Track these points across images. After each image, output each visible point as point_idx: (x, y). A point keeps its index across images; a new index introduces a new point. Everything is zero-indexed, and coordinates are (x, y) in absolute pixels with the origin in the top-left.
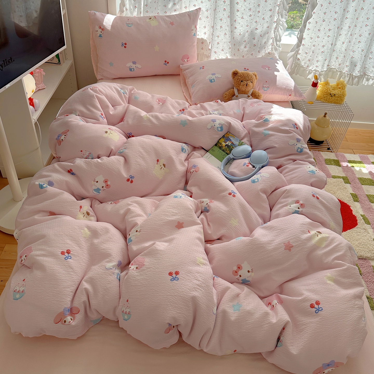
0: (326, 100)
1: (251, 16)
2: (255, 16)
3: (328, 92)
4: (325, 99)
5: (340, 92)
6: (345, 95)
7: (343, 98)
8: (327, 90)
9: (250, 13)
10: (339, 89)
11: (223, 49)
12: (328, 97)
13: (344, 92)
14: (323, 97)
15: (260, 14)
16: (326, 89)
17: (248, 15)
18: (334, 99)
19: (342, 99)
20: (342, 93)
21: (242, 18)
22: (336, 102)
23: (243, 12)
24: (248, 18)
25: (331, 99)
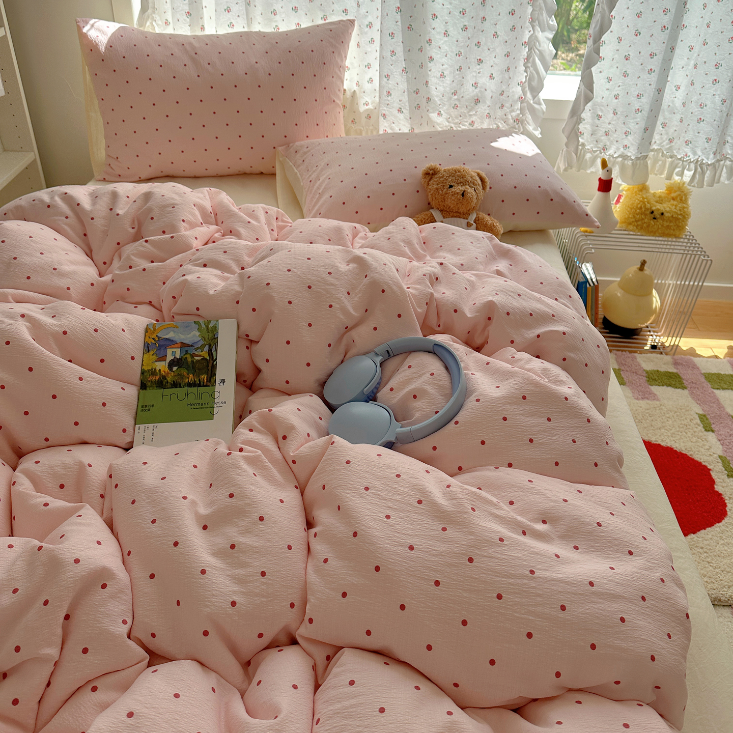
0: (642, 228)
1: (467, 28)
2: (475, 30)
3: (645, 206)
4: (638, 225)
5: (674, 207)
6: (687, 215)
7: (683, 221)
8: (641, 203)
9: (463, 22)
10: (672, 201)
11: (400, 106)
12: (646, 220)
13: (684, 208)
14: (633, 220)
15: (487, 24)
16: (641, 201)
17: (458, 26)
18: (660, 226)
19: (680, 224)
20: (680, 210)
21: (446, 34)
22: (667, 232)
23: (447, 18)
24: (459, 33)
25: (654, 226)
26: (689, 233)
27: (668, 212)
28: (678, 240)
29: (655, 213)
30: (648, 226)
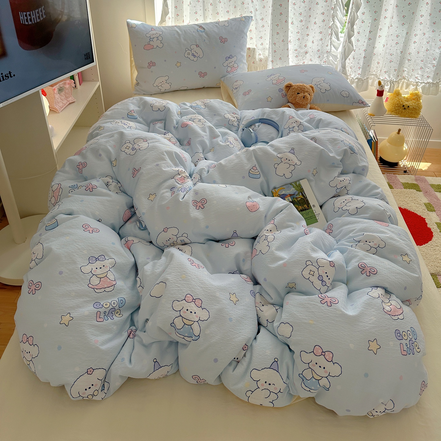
1: (302, 21)
3: (400, 103)
4: (397, 112)
5: (414, 103)
6: (421, 107)
7: (419, 110)
8: (398, 102)
9: (300, 18)
10: (413, 100)
12: (401, 110)
13: (419, 104)
14: (394, 109)
19: (417, 112)
20: (417, 105)
21: (292, 23)
22: (411, 115)
23: (293, 16)
24: (298, 23)
25: (405, 112)
26: (422, 116)
27: (411, 106)
28: (417, 119)
29: (405, 106)
30: (402, 112)
